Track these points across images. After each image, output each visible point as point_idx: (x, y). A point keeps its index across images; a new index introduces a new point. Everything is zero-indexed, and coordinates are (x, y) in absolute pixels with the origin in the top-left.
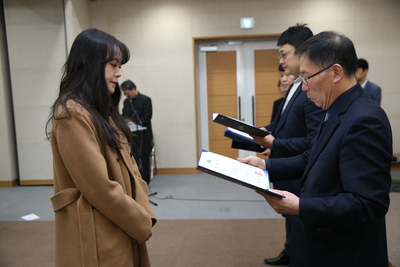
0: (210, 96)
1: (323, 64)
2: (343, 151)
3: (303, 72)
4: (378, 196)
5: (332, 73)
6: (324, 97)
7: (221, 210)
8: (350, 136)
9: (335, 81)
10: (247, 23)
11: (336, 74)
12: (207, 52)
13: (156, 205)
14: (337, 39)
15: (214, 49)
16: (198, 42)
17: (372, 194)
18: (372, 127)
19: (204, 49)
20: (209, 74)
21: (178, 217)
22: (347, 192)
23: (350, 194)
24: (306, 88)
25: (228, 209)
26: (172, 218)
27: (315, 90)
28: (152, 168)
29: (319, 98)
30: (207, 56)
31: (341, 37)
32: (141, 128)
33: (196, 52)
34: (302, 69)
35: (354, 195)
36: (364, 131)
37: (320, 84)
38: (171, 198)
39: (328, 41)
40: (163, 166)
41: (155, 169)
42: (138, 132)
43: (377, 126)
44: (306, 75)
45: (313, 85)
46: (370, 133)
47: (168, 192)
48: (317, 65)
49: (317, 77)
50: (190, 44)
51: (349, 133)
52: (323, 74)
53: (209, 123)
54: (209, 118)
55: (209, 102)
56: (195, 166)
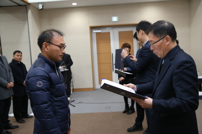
0: (98, 53)
1: (160, 36)
2: (174, 78)
6: (162, 53)
7: (106, 108)
8: (177, 70)
9: (167, 44)
10: (115, 19)
11: (167, 41)
12: (96, 33)
13: (74, 106)
14: (166, 24)
15: (100, 31)
16: (92, 28)
18: (188, 65)
19: (95, 31)
20: (97, 43)
21: (86, 112)
25: (109, 107)
26: (83, 112)
27: (157, 49)
28: (72, 88)
29: (160, 53)
30: (96, 35)
32: (66, 70)
33: (91, 33)
34: (151, 39)
36: (184, 67)
37: (160, 46)
38: (81, 103)
39: (162, 25)
40: (77, 88)
41: (73, 89)
43: (190, 65)
44: (152, 42)
45: (156, 47)
46: (187, 68)
47: (80, 100)
48: (158, 37)
50: (88, 29)
51: (177, 69)
52: (161, 41)
53: (99, 67)
54: (98, 64)
55: (98, 56)
56: (92, 87)
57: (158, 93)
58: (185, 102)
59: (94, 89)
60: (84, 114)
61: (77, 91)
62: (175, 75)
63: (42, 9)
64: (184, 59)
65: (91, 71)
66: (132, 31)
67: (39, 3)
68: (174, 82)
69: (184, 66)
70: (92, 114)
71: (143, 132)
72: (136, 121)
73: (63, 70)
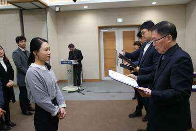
0: (105, 50)
1: (163, 35)
2: (172, 71)
3: (154, 38)
4: (185, 91)
5: (167, 39)
6: (163, 49)
7: (111, 96)
8: (175, 65)
9: (168, 42)
10: (120, 20)
11: (169, 39)
12: (104, 32)
13: (84, 94)
14: (169, 24)
15: (106, 31)
16: (100, 28)
17: (183, 90)
18: (185, 61)
19: (102, 31)
20: (104, 41)
21: (93, 100)
22: (172, 89)
23: (173, 90)
24: (155, 45)
25: (113, 96)
26: (91, 100)
27: (159, 46)
30: (104, 34)
31: (171, 24)
32: (77, 63)
33: (99, 32)
34: (153, 36)
35: (175, 90)
37: (162, 43)
38: (90, 91)
39: (166, 25)
40: (86, 79)
41: (83, 80)
42: (76, 64)
43: (188, 60)
44: (155, 39)
46: (185, 63)
47: (89, 89)
48: (161, 35)
49: (161, 40)
50: (97, 29)
51: (175, 63)
52: (163, 39)
53: (105, 61)
54: (104, 59)
55: (104, 52)
56: (99, 78)
57: (158, 84)
58: (179, 93)
59: (100, 80)
60: (92, 101)
61: (86, 82)
62: (173, 69)
63: (59, 11)
64: (183, 55)
65: (99, 65)
66: (135, 31)
67: (56, 6)
68: (171, 75)
69: (182, 61)
70: (99, 101)
71: (142, 118)
72: (136, 108)
73: (75, 64)
